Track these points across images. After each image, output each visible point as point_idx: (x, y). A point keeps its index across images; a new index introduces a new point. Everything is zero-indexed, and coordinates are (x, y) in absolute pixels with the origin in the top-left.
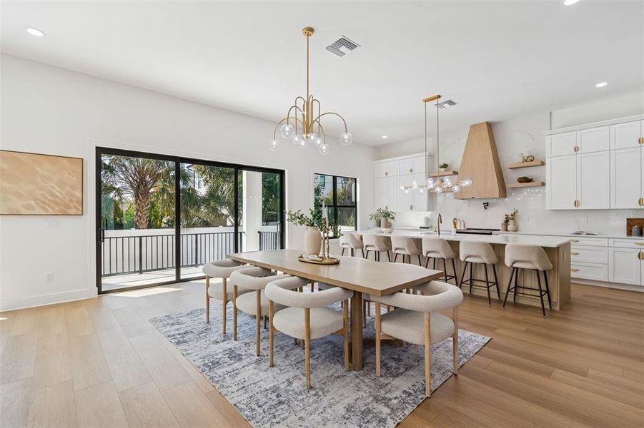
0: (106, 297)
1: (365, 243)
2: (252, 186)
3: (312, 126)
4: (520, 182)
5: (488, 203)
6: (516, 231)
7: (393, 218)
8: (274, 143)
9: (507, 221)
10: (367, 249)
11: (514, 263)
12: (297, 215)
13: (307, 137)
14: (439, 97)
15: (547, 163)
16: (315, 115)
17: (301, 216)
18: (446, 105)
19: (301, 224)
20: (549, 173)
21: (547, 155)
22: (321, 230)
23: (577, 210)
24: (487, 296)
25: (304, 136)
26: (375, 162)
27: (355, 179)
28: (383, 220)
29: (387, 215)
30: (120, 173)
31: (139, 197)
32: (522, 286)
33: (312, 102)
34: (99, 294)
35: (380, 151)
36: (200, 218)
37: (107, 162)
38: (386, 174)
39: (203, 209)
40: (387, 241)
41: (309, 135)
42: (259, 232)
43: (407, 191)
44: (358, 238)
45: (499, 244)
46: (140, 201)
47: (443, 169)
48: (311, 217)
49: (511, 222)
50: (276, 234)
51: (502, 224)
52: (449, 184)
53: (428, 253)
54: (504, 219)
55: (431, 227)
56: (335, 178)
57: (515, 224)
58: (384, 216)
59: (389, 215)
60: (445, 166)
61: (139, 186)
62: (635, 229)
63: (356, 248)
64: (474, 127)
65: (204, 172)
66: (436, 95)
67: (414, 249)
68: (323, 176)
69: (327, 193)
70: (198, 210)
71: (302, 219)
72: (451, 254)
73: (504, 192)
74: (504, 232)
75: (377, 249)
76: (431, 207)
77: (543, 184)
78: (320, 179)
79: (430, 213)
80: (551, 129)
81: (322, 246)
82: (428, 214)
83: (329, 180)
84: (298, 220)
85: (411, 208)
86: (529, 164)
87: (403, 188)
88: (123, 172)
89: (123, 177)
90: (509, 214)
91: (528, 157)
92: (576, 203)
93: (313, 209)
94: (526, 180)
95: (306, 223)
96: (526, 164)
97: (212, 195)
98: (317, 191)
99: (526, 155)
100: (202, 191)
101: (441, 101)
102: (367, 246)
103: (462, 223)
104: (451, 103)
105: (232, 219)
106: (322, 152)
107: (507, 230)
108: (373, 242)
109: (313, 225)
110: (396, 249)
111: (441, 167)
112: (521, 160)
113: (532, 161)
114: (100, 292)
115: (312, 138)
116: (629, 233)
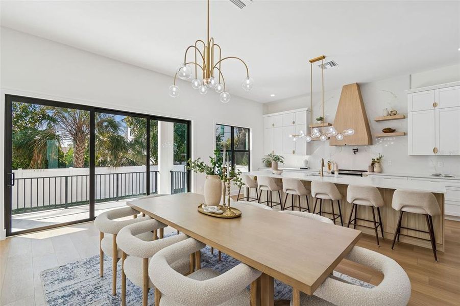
0: (14, 239)
1: (259, 184)
2: (165, 134)
3: (212, 71)
4: (385, 132)
5: (357, 149)
6: (380, 172)
7: (282, 162)
8: (174, 89)
9: (373, 164)
10: (261, 188)
11: (402, 207)
12: (196, 163)
13: (207, 82)
14: (324, 57)
15: (410, 115)
16: (216, 60)
17: (201, 164)
18: (328, 67)
19: (201, 172)
20: (411, 125)
21: (409, 109)
22: (222, 179)
24: (375, 235)
25: (205, 80)
26: (264, 116)
27: (249, 129)
28: (273, 163)
29: (277, 159)
30: (61, 123)
31: (77, 142)
32: (406, 227)
33: (213, 47)
34: (7, 235)
35: (268, 107)
36: (127, 159)
37: (51, 114)
38: (273, 125)
39: (130, 151)
40: (279, 182)
41: (209, 80)
42: (171, 172)
43: (295, 139)
44: (252, 178)
45: (386, 189)
46: (78, 145)
47: (319, 122)
48: (211, 165)
49: (377, 165)
50: (185, 173)
51: (369, 166)
52: (334, 133)
53: (316, 194)
54: (371, 162)
55: (310, 168)
56: (232, 128)
57: (380, 166)
58: (275, 160)
59: (279, 159)
60: (321, 119)
61: (77, 134)
63: (251, 188)
64: (346, 87)
65: (131, 123)
66: (321, 55)
67: (304, 191)
68: (223, 126)
69: (226, 139)
70: (126, 152)
71: (201, 167)
72: (339, 196)
73: (371, 142)
74: (370, 173)
75: (270, 189)
76: (310, 151)
77: (405, 134)
78: (220, 130)
79: (309, 156)
80: (410, 89)
81: (222, 196)
82: (307, 157)
83: (228, 130)
84: (198, 168)
85: (294, 152)
86: (393, 117)
87: (291, 136)
88: (64, 122)
89: (64, 126)
90: (375, 158)
91: (391, 112)
92: (434, 150)
93: (214, 156)
94: (390, 131)
95: (206, 171)
96: (390, 117)
97: (136, 141)
98: (218, 139)
99: (390, 110)
100: (130, 138)
101: (325, 61)
102: (261, 186)
103: (335, 165)
104: (332, 64)
105: (153, 160)
106: (223, 100)
107: (373, 171)
108: (266, 183)
109: (213, 173)
110: (287, 190)
111: (318, 120)
112: (385, 114)
113: (395, 115)
114: (9, 234)
115: (213, 82)
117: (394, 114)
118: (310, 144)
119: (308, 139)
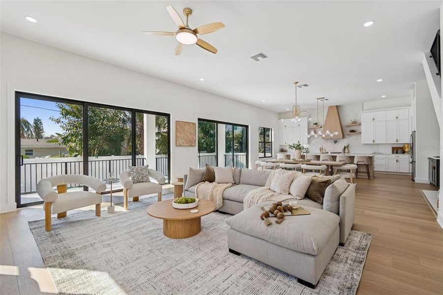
4: (350, 132)
5: (336, 141)
6: (348, 153)
9: (344, 149)
15: (362, 123)
20: (363, 128)
21: (362, 121)
23: (374, 144)
26: (279, 120)
27: (271, 129)
35: (281, 115)
38: (285, 126)
42: (224, 156)
47: (315, 125)
49: (346, 149)
56: (264, 128)
57: (348, 150)
60: (316, 124)
62: (395, 151)
64: (330, 107)
73: (344, 137)
76: (309, 142)
77: (360, 133)
80: (363, 111)
90: (346, 146)
92: (373, 141)
94: (353, 131)
96: (353, 124)
99: (353, 121)
107: (345, 152)
111: (314, 124)
112: (351, 122)
116: (393, 153)
117: (355, 123)
118: (309, 139)
119: (309, 136)
